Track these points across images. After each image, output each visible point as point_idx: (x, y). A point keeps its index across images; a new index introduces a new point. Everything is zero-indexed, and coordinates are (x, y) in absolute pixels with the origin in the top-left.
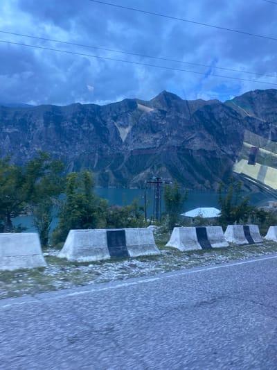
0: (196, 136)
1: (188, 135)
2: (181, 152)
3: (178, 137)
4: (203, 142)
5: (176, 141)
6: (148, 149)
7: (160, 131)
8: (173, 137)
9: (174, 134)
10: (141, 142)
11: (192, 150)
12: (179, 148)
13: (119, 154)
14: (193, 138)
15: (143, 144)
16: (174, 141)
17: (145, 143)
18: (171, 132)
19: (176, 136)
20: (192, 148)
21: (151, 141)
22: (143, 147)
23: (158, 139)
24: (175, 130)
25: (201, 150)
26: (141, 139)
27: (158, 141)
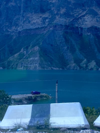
0: (86, 14)
1: (79, 12)
2: (69, 31)
3: (67, 15)
4: (95, 19)
5: (64, 20)
6: (37, 29)
7: (49, 10)
8: (61, 16)
9: (62, 12)
10: (29, 22)
11: (82, 29)
12: (67, 27)
13: (8, 35)
14: (84, 16)
15: (32, 25)
16: (61, 19)
17: (34, 23)
18: (59, 10)
19: (65, 14)
20: (83, 26)
21: (39, 21)
22: (31, 27)
23: (47, 18)
24: (63, 7)
25: (92, 27)
26: (30, 19)
27: (47, 20)
